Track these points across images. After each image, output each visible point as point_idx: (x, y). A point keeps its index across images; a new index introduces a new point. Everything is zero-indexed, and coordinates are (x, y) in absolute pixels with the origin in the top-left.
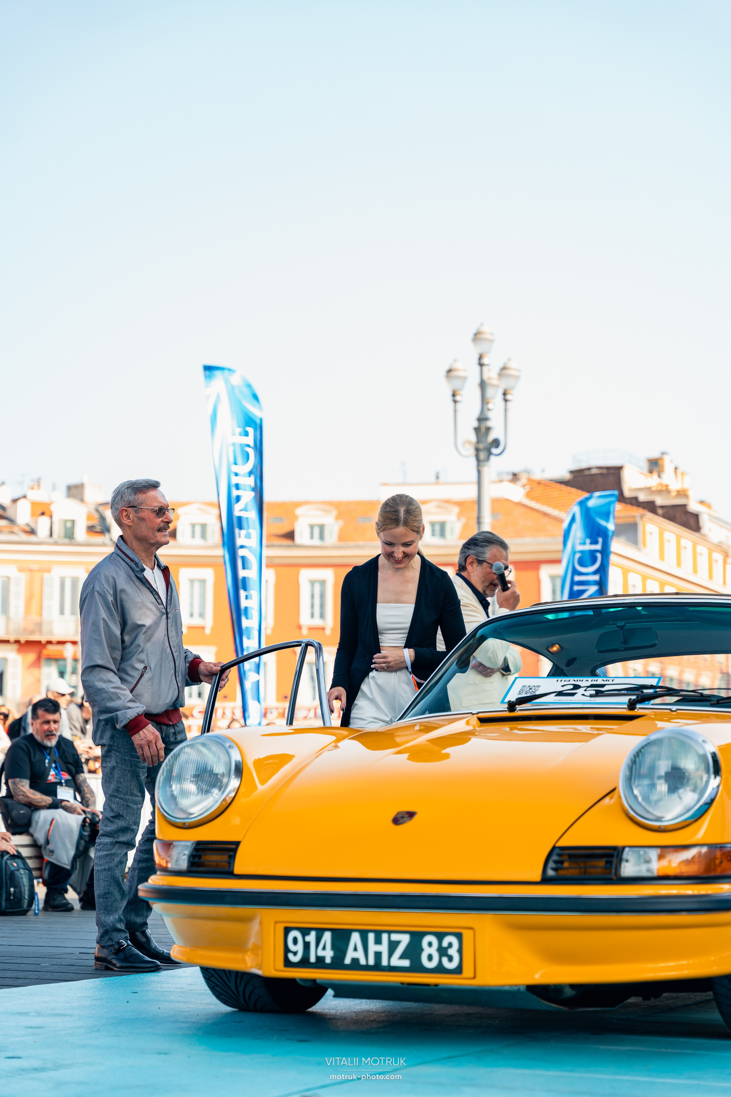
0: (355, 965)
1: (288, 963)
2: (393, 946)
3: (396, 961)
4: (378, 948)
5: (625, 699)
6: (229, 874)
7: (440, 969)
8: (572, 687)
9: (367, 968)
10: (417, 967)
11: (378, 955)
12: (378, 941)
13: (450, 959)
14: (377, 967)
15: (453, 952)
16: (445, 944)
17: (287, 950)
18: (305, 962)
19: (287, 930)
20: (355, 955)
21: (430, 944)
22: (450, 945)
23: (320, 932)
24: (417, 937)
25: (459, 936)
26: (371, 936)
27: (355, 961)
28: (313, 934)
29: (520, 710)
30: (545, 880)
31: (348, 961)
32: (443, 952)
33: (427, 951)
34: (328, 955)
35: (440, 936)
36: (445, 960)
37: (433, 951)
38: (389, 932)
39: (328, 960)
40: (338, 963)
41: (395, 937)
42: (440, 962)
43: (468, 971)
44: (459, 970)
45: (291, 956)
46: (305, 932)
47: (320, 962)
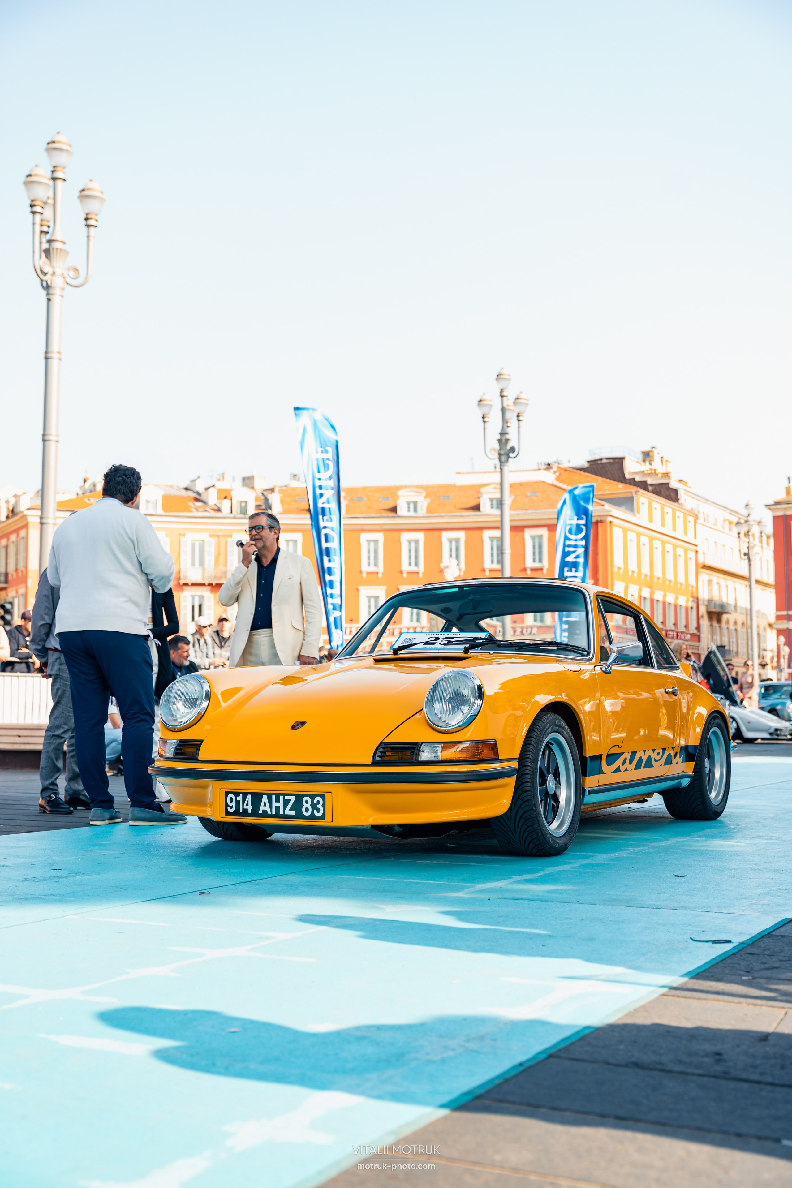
0: (265, 814)
1: (227, 813)
2: (286, 803)
3: (287, 812)
4: (278, 804)
5: (462, 647)
6: (196, 760)
7: (312, 817)
8: (434, 638)
9: (271, 816)
10: (299, 816)
11: (278, 808)
12: (278, 800)
13: (318, 811)
14: (277, 816)
15: (320, 806)
16: (315, 802)
17: (227, 805)
18: (236, 813)
19: (227, 793)
20: (265, 808)
21: (307, 802)
22: (318, 802)
23: (245, 795)
24: (299, 798)
25: (323, 797)
26: (274, 797)
27: (265, 811)
28: (241, 795)
29: (401, 655)
30: (374, 764)
31: (261, 812)
32: (314, 806)
33: (305, 806)
34: (250, 808)
35: (312, 797)
36: (315, 811)
37: (308, 806)
38: (284, 795)
39: (250, 811)
40: (255, 813)
41: (287, 798)
42: (313, 812)
43: (328, 818)
44: (323, 817)
45: (229, 809)
46: (237, 794)
47: (245, 813)
